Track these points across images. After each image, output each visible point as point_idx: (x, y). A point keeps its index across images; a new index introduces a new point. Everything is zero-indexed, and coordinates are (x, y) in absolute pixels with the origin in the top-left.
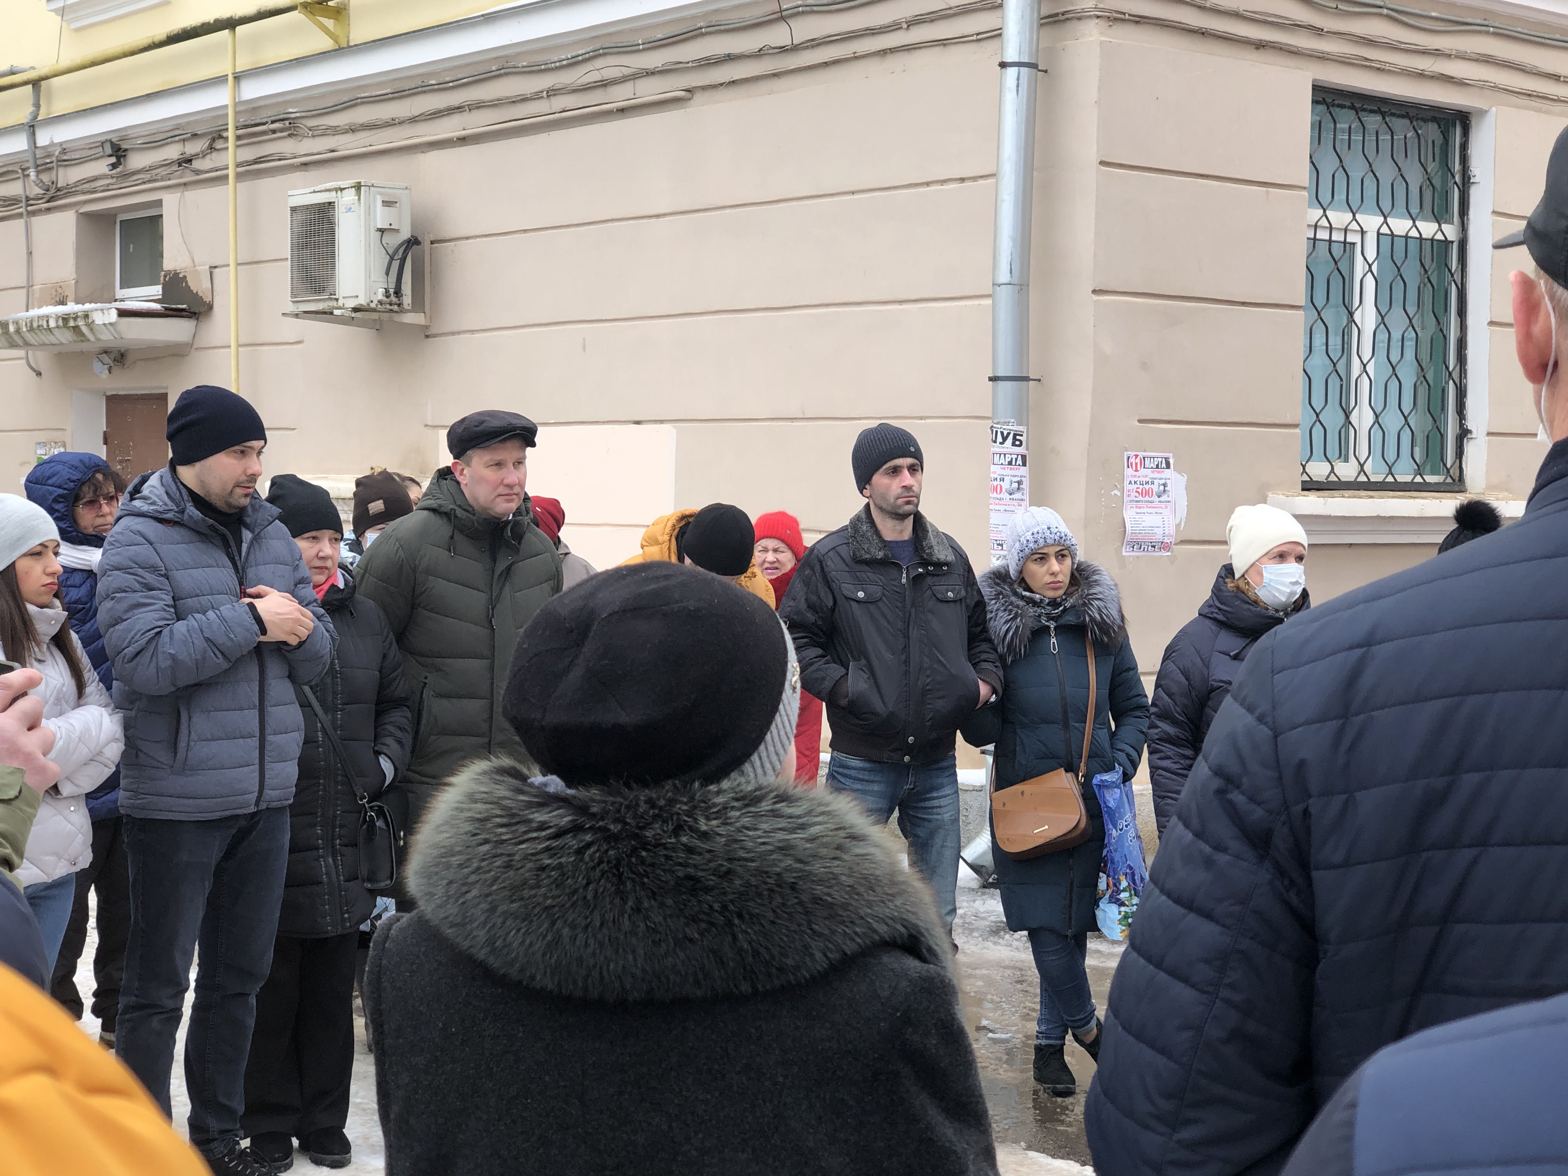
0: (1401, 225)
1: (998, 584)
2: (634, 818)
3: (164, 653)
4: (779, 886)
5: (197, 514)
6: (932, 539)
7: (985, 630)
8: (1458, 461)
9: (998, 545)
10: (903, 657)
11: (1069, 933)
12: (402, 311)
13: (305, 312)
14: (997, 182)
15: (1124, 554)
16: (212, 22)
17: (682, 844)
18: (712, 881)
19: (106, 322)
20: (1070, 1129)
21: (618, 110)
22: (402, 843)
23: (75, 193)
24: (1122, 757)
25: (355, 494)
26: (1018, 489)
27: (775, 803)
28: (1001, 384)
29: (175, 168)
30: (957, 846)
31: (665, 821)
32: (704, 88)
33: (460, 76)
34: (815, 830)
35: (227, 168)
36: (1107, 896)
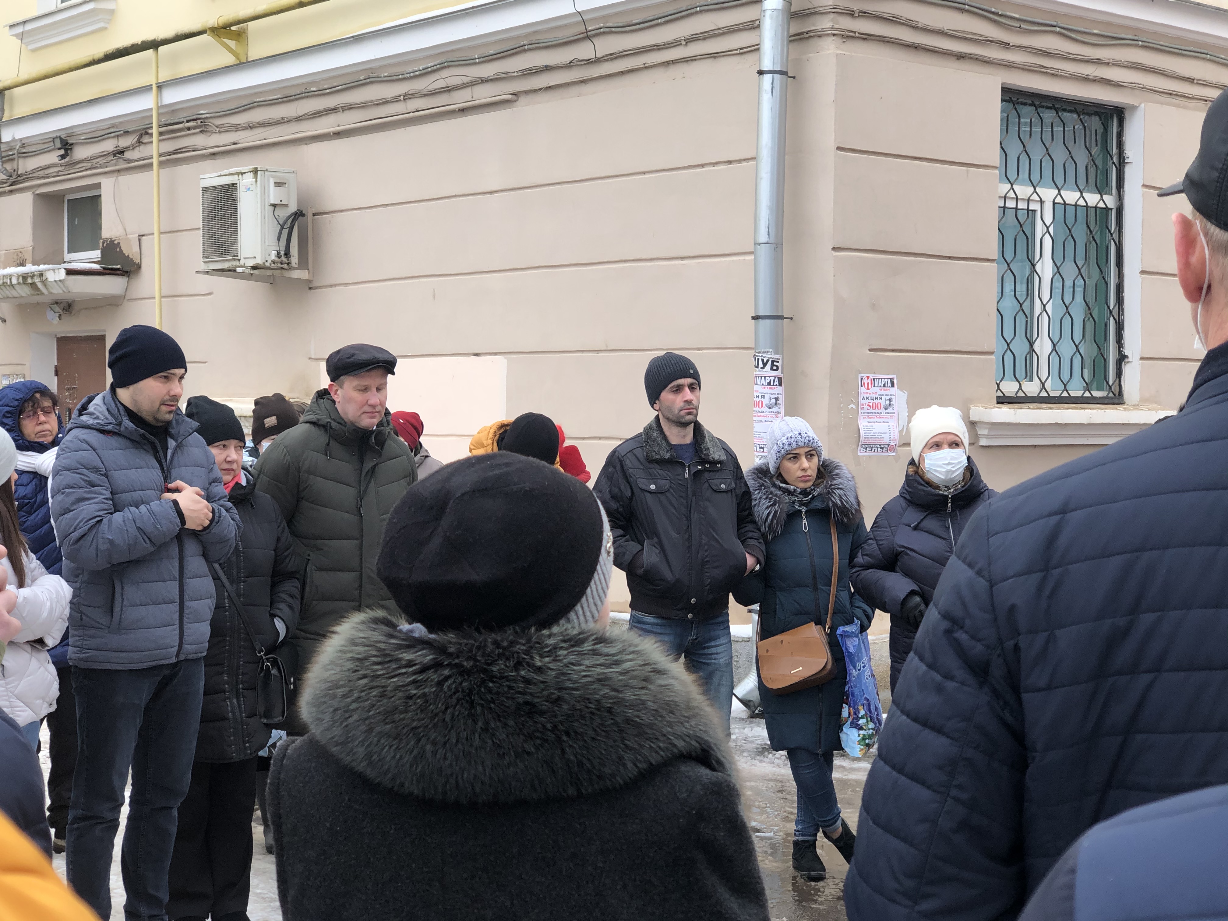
0: (1071, 196)
1: (760, 478)
2: (483, 656)
3: (103, 538)
4: (598, 710)
5: (131, 425)
6: (709, 443)
7: (751, 514)
8: (1118, 380)
9: (760, 448)
10: (687, 536)
11: (820, 751)
12: (291, 269)
13: (214, 270)
14: (757, 164)
15: (859, 454)
16: (139, 43)
17: (521, 677)
18: (545, 706)
19: (57, 279)
20: (821, 907)
21: (459, 110)
22: (292, 687)
23: (32, 179)
24: (859, 612)
25: (254, 411)
26: (776, 404)
27: (594, 644)
28: (761, 322)
29: (111, 158)
30: (730, 684)
31: (508, 659)
32: (527, 92)
33: (335, 84)
34: (627, 665)
35: (152, 158)
36: (849, 722)
